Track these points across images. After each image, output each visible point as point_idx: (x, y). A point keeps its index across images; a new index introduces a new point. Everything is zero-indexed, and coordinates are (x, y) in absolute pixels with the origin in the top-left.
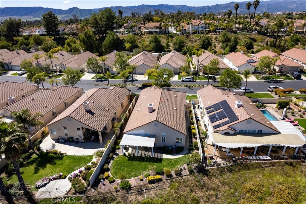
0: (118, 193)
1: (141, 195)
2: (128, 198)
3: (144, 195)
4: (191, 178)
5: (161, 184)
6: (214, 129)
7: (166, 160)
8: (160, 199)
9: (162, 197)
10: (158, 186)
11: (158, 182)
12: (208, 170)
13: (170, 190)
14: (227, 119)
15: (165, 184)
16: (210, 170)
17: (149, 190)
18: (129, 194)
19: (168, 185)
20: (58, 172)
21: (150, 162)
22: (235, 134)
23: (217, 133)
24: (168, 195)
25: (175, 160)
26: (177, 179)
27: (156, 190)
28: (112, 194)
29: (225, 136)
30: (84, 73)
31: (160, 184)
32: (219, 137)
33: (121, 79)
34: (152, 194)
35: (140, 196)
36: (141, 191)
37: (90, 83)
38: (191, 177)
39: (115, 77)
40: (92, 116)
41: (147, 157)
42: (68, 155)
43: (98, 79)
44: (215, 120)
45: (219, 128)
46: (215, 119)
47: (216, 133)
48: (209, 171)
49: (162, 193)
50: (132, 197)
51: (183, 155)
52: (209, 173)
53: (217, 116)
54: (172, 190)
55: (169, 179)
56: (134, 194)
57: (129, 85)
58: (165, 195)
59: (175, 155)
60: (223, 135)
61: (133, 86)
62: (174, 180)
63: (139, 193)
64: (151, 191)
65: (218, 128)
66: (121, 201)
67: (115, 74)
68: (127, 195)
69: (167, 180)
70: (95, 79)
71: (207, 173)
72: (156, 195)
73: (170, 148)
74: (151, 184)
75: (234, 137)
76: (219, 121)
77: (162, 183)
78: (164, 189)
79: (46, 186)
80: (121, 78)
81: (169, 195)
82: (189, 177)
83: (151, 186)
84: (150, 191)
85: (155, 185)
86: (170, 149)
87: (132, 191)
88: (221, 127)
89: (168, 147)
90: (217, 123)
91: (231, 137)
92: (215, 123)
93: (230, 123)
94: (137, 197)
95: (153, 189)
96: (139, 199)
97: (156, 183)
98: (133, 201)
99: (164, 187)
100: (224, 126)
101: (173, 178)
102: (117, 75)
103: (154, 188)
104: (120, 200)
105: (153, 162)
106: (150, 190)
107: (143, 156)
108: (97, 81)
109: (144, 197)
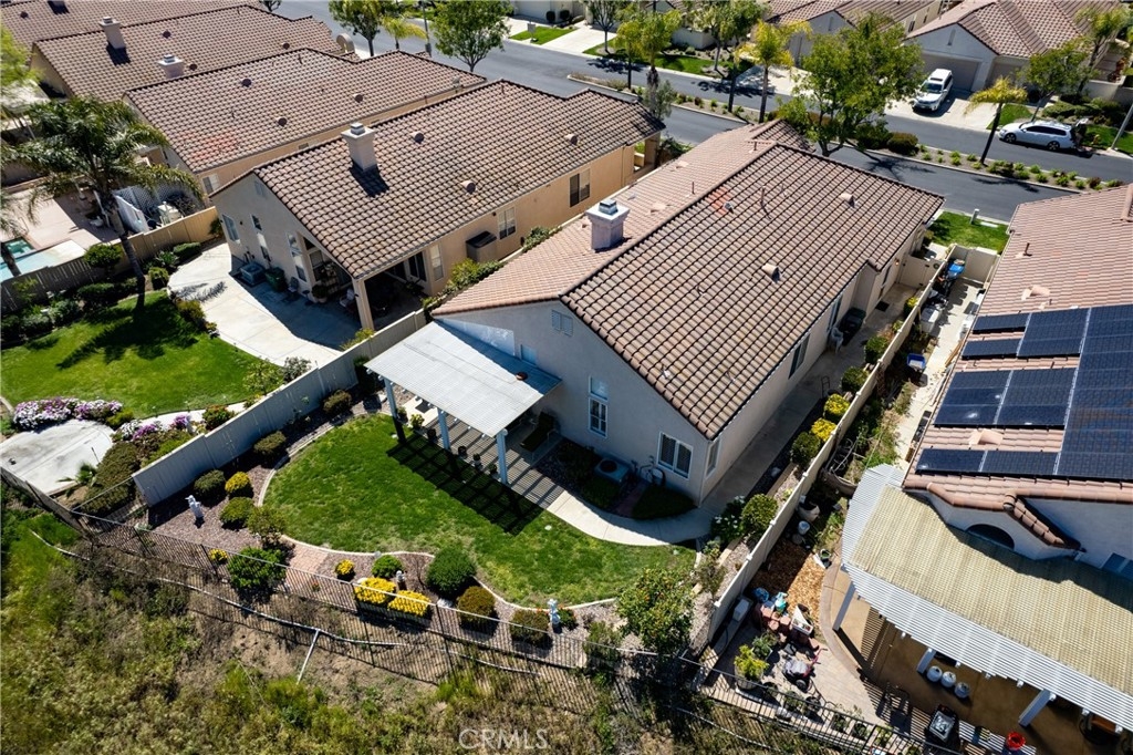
0: (209, 590)
1: (289, 648)
2: (231, 632)
3: (304, 654)
4: (580, 700)
5: (410, 647)
6: (919, 472)
7: (548, 528)
8: (357, 718)
9: (371, 713)
10: (390, 647)
11: (398, 628)
12: (706, 705)
13: (432, 702)
14: (1051, 442)
15: (427, 655)
16: (718, 711)
17: (339, 644)
18: (246, 614)
19: (438, 670)
20: (125, 393)
21: (467, 503)
22: (1047, 569)
23: (922, 508)
24: (407, 718)
25: (592, 547)
26: (505, 661)
27: (369, 659)
28: (186, 577)
29: (963, 547)
30: (576, 25)
31: (400, 642)
32: (916, 541)
33: (702, 73)
34: (337, 671)
35: (284, 648)
36: (303, 629)
37: (562, 70)
38: (580, 688)
39: (683, 61)
40: (367, 200)
41: (482, 473)
42: (222, 337)
43: (610, 56)
44: (973, 415)
45: (951, 479)
46: (971, 410)
47: (913, 501)
48: (707, 711)
49: (389, 692)
50: (253, 637)
51: (660, 543)
52: (705, 725)
53: (1002, 398)
54: (443, 706)
55: (460, 641)
56: (267, 626)
57: (714, 105)
58: (391, 710)
59: (614, 523)
60: (952, 538)
61: (729, 116)
62: (485, 658)
63: (289, 637)
64: (342, 654)
65: (945, 474)
66: (200, 631)
67: (689, 49)
68: (238, 616)
69: (449, 639)
70: (595, 57)
71: (691, 719)
72: (352, 683)
73: (618, 475)
74: (365, 620)
75: (1034, 585)
76: (993, 435)
77: (416, 643)
78: (409, 676)
79: (44, 432)
80: (704, 70)
81: (414, 721)
82: (572, 683)
83: (357, 627)
84: (340, 650)
85: (378, 635)
86: (612, 482)
87: (265, 610)
88: (966, 480)
89: (612, 464)
90: (972, 439)
91: (1007, 574)
92: (956, 433)
93: (1050, 477)
94: (267, 648)
95: (356, 651)
96: (273, 663)
97: (387, 627)
98: (246, 657)
99: (415, 669)
100: (995, 482)
101: (485, 648)
102: (697, 52)
103: (364, 649)
104: (198, 624)
105: (480, 511)
106: (342, 646)
107: (467, 461)
108: (599, 66)
109: (296, 665)
